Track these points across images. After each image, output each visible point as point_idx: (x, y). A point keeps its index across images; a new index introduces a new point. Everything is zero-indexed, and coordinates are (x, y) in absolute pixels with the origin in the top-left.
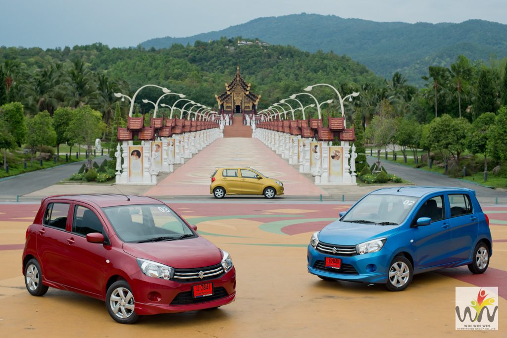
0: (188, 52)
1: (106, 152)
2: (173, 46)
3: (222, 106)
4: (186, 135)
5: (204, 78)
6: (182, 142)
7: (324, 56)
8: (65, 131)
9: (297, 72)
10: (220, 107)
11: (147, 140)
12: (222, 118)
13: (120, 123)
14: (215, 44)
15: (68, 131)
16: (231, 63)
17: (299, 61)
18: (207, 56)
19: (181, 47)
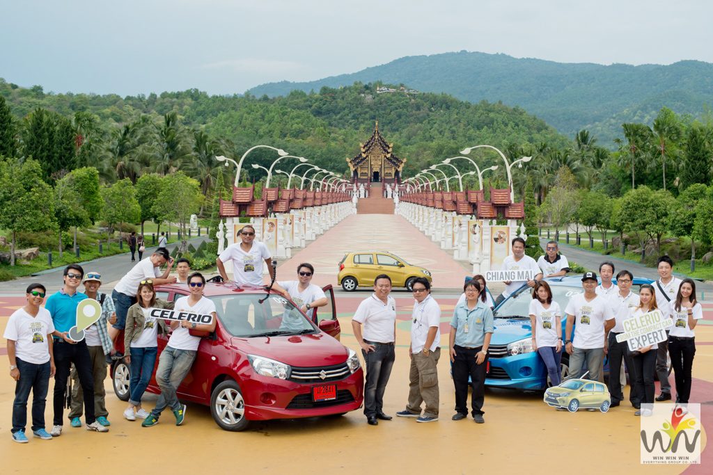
0: (311, 101)
1: (203, 231)
2: (292, 94)
3: (356, 172)
4: (309, 210)
5: (332, 135)
6: (302, 220)
7: (490, 107)
8: (152, 204)
9: (454, 128)
10: (352, 174)
11: (258, 216)
12: (355, 189)
13: (223, 195)
14: (347, 92)
15: (155, 205)
16: (367, 116)
17: (457, 115)
18: (336, 107)
19: (302, 94)
